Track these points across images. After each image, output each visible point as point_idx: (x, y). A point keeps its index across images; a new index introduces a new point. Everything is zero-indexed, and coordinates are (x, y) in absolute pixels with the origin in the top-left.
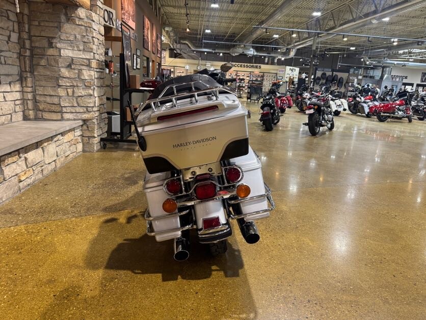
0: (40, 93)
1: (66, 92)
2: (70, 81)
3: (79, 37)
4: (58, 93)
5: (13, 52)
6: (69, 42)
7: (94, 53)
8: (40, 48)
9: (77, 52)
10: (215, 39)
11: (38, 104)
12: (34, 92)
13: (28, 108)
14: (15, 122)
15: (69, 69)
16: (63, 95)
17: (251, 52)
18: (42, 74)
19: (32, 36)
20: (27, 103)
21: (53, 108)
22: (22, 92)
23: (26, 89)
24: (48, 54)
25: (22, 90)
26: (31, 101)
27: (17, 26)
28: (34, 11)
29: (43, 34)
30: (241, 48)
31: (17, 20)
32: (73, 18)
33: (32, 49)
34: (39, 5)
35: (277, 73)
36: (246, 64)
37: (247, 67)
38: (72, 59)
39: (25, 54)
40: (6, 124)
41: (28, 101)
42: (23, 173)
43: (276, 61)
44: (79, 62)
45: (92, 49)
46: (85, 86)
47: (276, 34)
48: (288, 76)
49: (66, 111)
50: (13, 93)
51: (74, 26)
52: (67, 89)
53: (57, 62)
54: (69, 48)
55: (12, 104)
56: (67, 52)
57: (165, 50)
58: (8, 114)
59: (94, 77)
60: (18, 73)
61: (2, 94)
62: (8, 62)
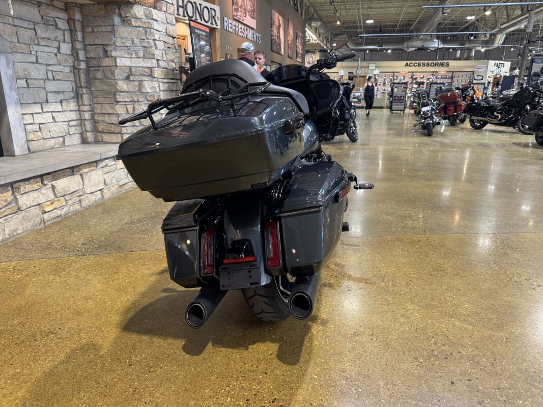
0: (99, 111)
1: (125, 109)
2: (129, 96)
3: (137, 41)
4: (116, 111)
5: (65, 66)
6: (126, 48)
7: (158, 60)
8: (95, 58)
9: (136, 59)
10: (381, 32)
11: (97, 124)
12: (92, 110)
13: (85, 129)
14: (70, 146)
15: (127, 81)
16: (123, 112)
17: (436, 44)
18: (99, 89)
19: (87, 45)
20: (85, 124)
21: (112, 129)
22: (79, 111)
23: (82, 108)
24: (104, 65)
25: (79, 108)
26: (89, 121)
27: (69, 35)
28: (86, 16)
29: (97, 42)
30: (421, 40)
31: (68, 29)
32: (128, 18)
33: (87, 60)
34: (91, 7)
35: (473, 72)
36: (426, 62)
37: (428, 65)
38: (131, 69)
39: (80, 67)
40: (57, 148)
41: (85, 122)
42: (50, 202)
43: (473, 54)
44: (139, 72)
45: (153, 55)
46: (148, 100)
47: (471, 15)
48: (491, 74)
49: (126, 132)
50: (66, 113)
51: (130, 29)
52: (126, 105)
53: (113, 73)
54: (126, 56)
55: (65, 126)
56: (124, 61)
57: (314, 52)
58: (60, 137)
59: (158, 90)
60: (73, 89)
61: (50, 114)
62: (58, 78)
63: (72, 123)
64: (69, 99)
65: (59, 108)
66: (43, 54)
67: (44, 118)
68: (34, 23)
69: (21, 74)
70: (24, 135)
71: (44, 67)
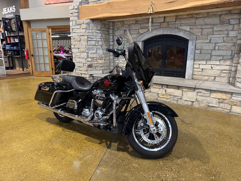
5: (229, 43)
14: (218, 82)
25: (232, 65)
26: (233, 72)
31: (238, 23)
42: (162, 95)
50: (222, 66)
55: (218, 72)
58: (213, 76)
60: (232, 54)
61: (210, 65)
62: (221, 49)
63: (224, 71)
64: (226, 60)
65: (218, 63)
66: (215, 38)
67: (206, 67)
68: (214, 25)
69: (199, 48)
70: (192, 72)
71: (214, 44)
